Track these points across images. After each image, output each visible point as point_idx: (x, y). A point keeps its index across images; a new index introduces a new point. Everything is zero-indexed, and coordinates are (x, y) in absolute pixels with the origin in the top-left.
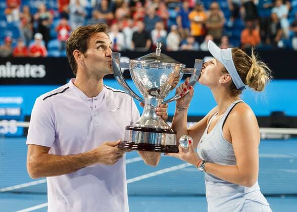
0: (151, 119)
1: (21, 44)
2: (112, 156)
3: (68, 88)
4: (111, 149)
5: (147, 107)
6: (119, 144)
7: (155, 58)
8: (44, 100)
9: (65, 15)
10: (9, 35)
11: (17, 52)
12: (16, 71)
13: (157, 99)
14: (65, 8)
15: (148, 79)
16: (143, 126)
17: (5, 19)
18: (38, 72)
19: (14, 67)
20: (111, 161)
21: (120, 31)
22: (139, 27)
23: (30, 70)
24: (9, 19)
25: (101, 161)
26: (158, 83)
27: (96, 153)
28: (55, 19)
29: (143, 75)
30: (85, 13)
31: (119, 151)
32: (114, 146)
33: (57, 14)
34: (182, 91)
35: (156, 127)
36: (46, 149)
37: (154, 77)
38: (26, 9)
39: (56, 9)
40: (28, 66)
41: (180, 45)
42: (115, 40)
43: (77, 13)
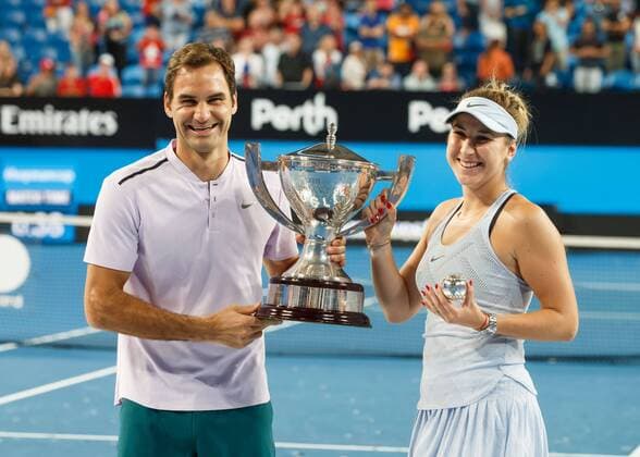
1: (73, 73)
3: (166, 160)
4: (241, 319)
6: (256, 310)
8: (120, 183)
9: (154, 21)
10: (51, 54)
11: (64, 86)
12: (63, 122)
14: (155, 9)
17: (42, 25)
18: (103, 126)
19: (59, 116)
20: (239, 341)
21: (258, 51)
22: (291, 43)
23: (88, 122)
24: (52, 26)
28: (136, 26)
30: (192, 17)
31: (256, 322)
33: (139, 18)
38: (83, 7)
39: (137, 9)
40: (84, 114)
41: (367, 78)
42: (246, 69)
43: (176, 17)
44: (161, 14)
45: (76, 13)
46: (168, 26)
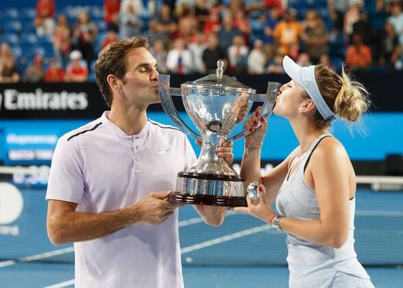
0: (212, 162)
1: (56, 65)
2: (160, 211)
3: (101, 123)
4: (158, 202)
5: (206, 147)
6: (169, 196)
7: (215, 81)
8: (68, 140)
9: (114, 27)
10: (40, 52)
12: (49, 100)
13: (218, 136)
14: (114, 18)
15: (206, 110)
16: (200, 171)
17: (34, 31)
18: (78, 103)
19: (46, 96)
20: (158, 219)
21: (186, 47)
22: (212, 41)
23: (67, 100)
24: (40, 31)
25: (146, 219)
26: (220, 115)
27: (138, 208)
28: (101, 31)
29: (200, 104)
30: (141, 23)
31: (168, 205)
32: (162, 199)
33: (103, 25)
34: (252, 124)
35: (217, 172)
36: (71, 206)
37: (214, 107)
38: (62, 18)
39: (102, 19)
40: (64, 95)
42: (180, 60)
43: (129, 24)
44: (119, 21)
45: (57, 22)
46: (124, 30)
